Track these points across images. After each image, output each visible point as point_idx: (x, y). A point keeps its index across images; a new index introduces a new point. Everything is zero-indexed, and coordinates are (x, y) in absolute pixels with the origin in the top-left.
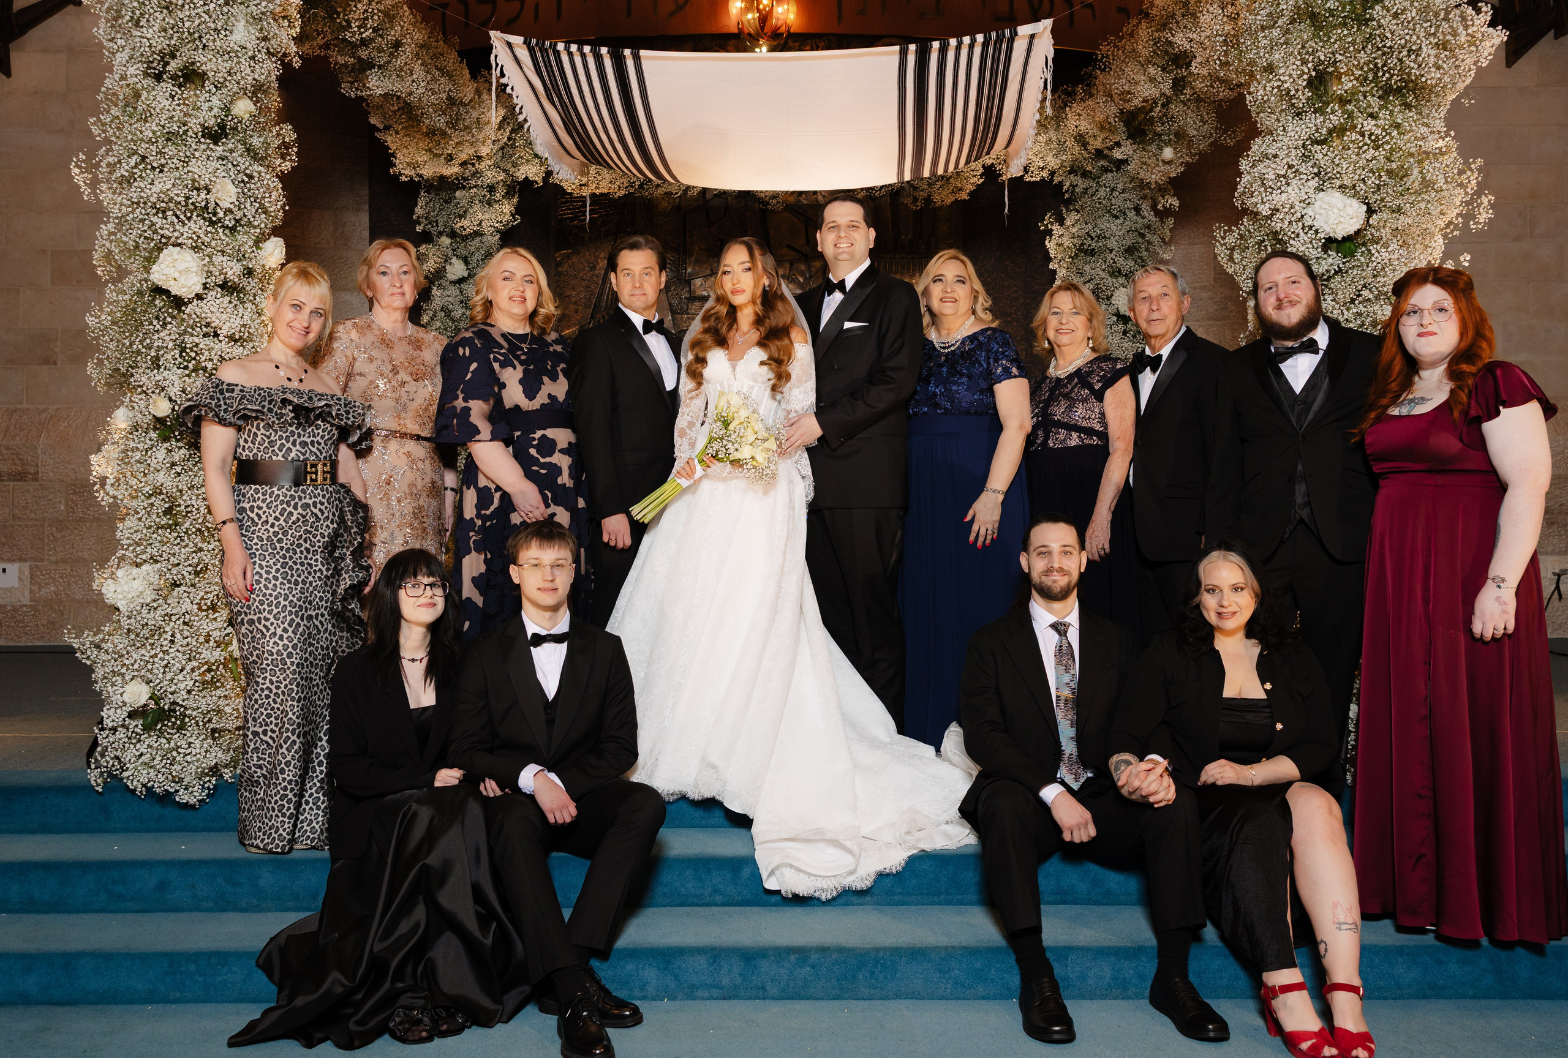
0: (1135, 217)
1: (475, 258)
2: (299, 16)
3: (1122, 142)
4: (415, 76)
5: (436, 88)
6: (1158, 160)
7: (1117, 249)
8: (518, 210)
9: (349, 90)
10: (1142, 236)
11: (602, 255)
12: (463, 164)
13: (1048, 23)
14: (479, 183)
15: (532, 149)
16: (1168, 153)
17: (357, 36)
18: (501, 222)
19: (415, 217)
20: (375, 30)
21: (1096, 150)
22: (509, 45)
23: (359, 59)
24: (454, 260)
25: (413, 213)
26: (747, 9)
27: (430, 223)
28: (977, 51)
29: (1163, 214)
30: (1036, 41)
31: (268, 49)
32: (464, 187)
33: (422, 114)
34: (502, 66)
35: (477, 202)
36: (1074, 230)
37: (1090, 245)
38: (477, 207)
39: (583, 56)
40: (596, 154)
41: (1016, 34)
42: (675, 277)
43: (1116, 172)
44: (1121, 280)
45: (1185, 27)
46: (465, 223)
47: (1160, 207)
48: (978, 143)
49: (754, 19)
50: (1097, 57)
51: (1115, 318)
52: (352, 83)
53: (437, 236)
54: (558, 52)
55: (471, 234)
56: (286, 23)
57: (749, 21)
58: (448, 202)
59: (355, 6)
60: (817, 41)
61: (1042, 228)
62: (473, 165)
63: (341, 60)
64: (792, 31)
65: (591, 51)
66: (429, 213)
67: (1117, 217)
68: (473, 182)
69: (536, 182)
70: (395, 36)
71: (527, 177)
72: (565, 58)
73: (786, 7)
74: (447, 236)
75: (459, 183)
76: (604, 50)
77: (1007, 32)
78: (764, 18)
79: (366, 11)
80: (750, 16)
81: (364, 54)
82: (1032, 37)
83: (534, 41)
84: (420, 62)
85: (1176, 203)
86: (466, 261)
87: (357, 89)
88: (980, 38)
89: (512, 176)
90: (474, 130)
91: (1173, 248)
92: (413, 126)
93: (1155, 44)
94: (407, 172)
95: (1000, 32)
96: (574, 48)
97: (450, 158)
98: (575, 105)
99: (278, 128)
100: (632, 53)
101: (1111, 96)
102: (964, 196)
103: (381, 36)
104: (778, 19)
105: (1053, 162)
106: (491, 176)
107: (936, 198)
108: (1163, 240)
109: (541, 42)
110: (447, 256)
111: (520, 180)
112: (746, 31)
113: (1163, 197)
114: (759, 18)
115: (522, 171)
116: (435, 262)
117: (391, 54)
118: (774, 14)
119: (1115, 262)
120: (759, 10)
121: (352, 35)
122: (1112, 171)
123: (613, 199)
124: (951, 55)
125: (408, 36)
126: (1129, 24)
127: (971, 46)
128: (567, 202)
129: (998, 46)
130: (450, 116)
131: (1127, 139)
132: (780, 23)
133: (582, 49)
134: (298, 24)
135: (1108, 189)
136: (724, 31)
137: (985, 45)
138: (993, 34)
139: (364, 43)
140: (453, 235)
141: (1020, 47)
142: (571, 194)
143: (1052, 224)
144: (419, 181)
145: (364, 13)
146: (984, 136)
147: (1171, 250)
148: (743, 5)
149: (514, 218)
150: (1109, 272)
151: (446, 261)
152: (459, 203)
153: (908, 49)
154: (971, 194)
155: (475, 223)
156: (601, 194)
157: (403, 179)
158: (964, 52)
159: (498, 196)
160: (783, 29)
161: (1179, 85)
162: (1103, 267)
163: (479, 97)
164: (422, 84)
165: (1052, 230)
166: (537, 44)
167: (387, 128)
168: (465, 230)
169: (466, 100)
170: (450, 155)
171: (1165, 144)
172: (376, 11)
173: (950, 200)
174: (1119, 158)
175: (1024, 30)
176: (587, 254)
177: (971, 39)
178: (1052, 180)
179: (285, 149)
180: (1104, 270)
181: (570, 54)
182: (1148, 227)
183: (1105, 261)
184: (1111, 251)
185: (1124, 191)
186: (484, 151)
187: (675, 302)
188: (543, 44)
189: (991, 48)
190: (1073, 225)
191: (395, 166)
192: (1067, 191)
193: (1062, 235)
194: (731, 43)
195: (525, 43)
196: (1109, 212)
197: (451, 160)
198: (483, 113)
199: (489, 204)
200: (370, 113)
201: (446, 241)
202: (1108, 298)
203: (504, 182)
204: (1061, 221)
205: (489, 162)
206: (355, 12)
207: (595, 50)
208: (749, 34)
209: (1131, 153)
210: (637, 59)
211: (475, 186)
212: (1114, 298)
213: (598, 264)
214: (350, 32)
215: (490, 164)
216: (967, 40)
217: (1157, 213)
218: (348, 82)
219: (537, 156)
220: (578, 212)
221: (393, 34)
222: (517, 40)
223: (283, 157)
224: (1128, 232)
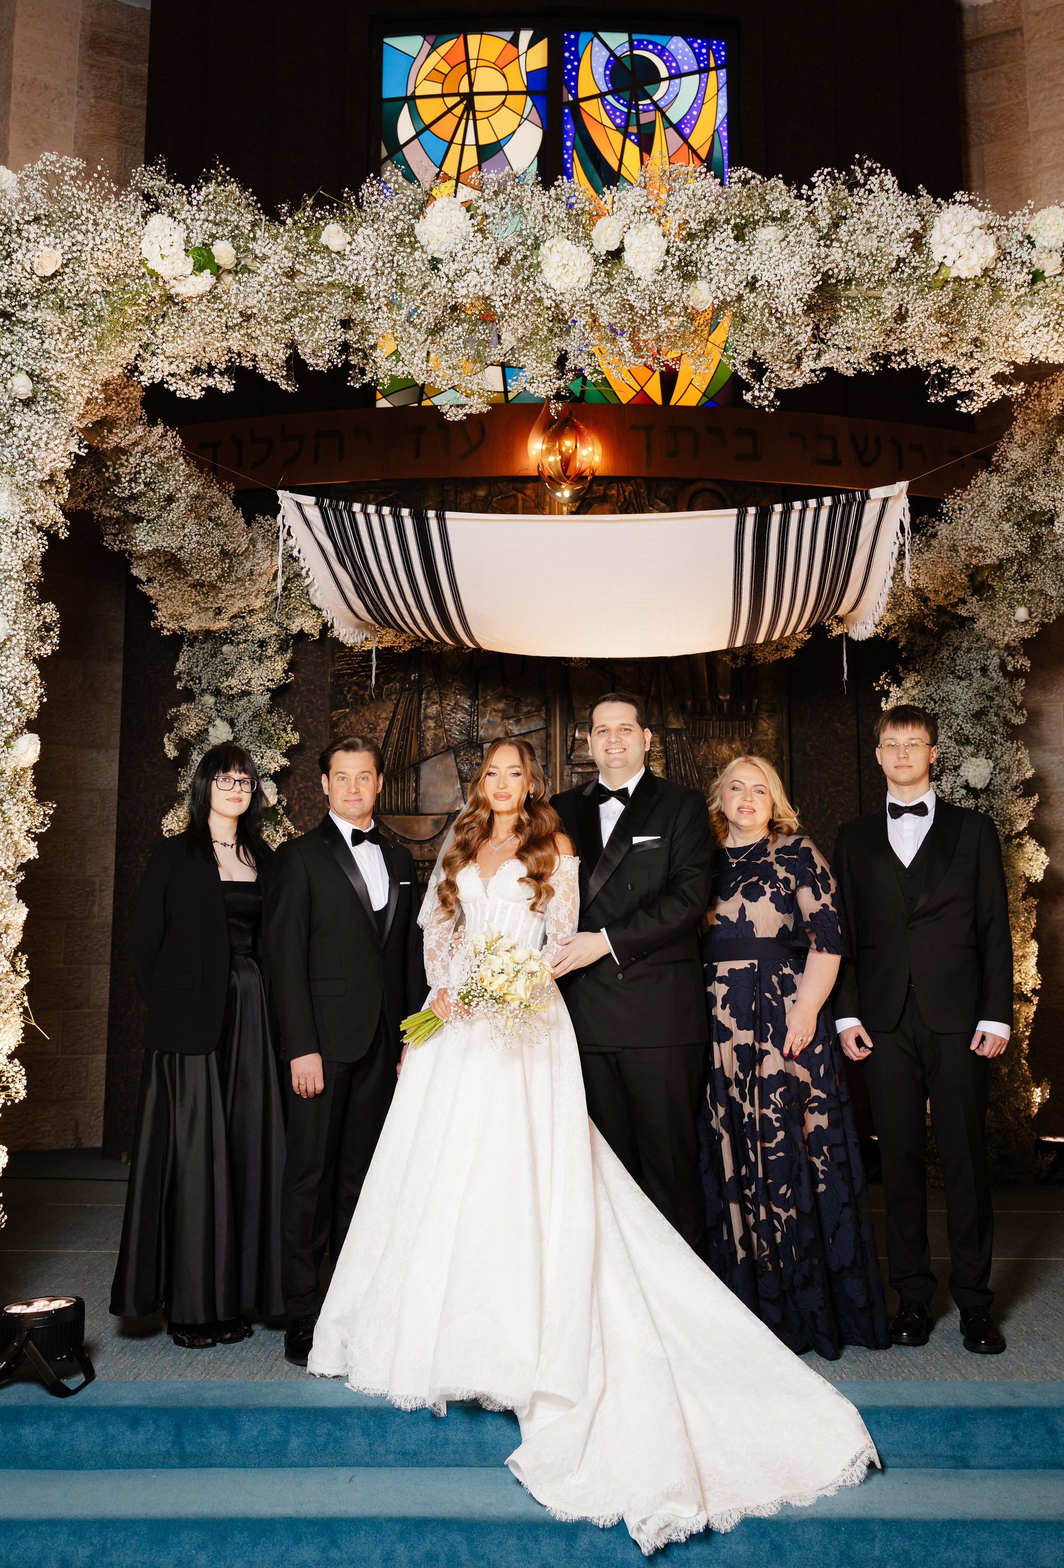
0: (983, 679)
1: (241, 720)
2: (68, 481)
3: (968, 598)
4: (187, 530)
5: (208, 541)
6: (1010, 620)
7: (963, 714)
8: (292, 666)
9: (112, 543)
10: (991, 699)
11: (384, 715)
12: (234, 617)
13: (903, 485)
14: (250, 638)
15: (309, 600)
16: (1021, 613)
17: (127, 492)
18: (272, 680)
19: (175, 673)
20: (146, 484)
21: (939, 606)
22: (299, 505)
23: (126, 512)
24: (218, 722)
25: (174, 668)
26: (549, 451)
27: (192, 680)
28: (824, 514)
29: (1012, 676)
30: (890, 503)
31: (33, 522)
32: (232, 642)
33: (192, 568)
34: (290, 527)
35: (247, 658)
36: (914, 692)
37: (932, 710)
38: (246, 663)
39: (381, 517)
40: (389, 619)
41: (868, 497)
42: (465, 740)
43: (960, 628)
44: (970, 749)
45: (1048, 485)
46: (233, 682)
47: (1010, 668)
48: (820, 610)
49: (556, 462)
50: (942, 510)
51: (964, 792)
52: (116, 535)
53: (200, 694)
54: (354, 513)
55: (237, 695)
56: (54, 490)
57: (550, 464)
58: (214, 656)
59: (127, 460)
60: (624, 485)
61: (877, 689)
62: (243, 618)
63: (106, 512)
64: (597, 474)
65: (391, 513)
66: (191, 668)
67: (961, 678)
68: (243, 637)
69: (312, 635)
70: (168, 490)
71: (302, 630)
72: (360, 519)
73: (590, 449)
74: (212, 694)
75: (227, 638)
76: (405, 512)
77: (858, 495)
78: (566, 462)
79: (138, 464)
80: (551, 459)
81: (132, 509)
82: (886, 500)
83: (327, 502)
84: (193, 515)
85: (1028, 664)
86: (232, 724)
87: (121, 542)
88: (828, 501)
89: (286, 629)
90: (247, 584)
91: (1025, 712)
92: (179, 579)
93: (1010, 500)
94: (169, 626)
95: (850, 495)
96: (371, 509)
97: (219, 611)
98: (369, 569)
99: (38, 607)
100: (436, 516)
101: (957, 551)
102: (790, 654)
103: (153, 490)
104: (582, 462)
105: (889, 619)
106: (263, 630)
107: (759, 655)
108: (1014, 703)
109: (334, 502)
110: (210, 718)
111: (295, 632)
112: (546, 474)
113: (1013, 657)
114: (561, 460)
115: (296, 624)
116: (197, 725)
117: (163, 508)
118: (578, 457)
119: (961, 729)
120: (561, 452)
121: (122, 491)
122: (954, 628)
123: (399, 654)
124: (794, 517)
125: (183, 491)
126: (977, 476)
127: (817, 510)
128: (343, 657)
129: (847, 509)
130: (223, 569)
131: (972, 595)
132: (583, 468)
133: (380, 511)
134: (66, 490)
135: (951, 648)
136: (523, 473)
137: (833, 509)
138: (843, 497)
139: (134, 498)
140: (217, 693)
141: (871, 510)
142: (352, 648)
143: (889, 684)
144: (182, 634)
145: (136, 467)
146: (828, 602)
147: (1024, 715)
148: (544, 448)
149: (287, 675)
150: (956, 740)
151: (209, 722)
152: (226, 659)
153: (747, 512)
154: (797, 651)
155: (244, 682)
156: (384, 649)
157: (165, 633)
158: (809, 515)
159: (270, 652)
160: (587, 473)
161: (1036, 543)
162: (950, 734)
163: (254, 546)
164: (195, 539)
165: (888, 692)
166: (330, 505)
167: (150, 580)
168: (232, 689)
169: (241, 550)
170: (218, 608)
171: (1018, 602)
172: (149, 465)
173: (771, 659)
174: (965, 615)
175: (877, 493)
176: (367, 714)
177: (818, 503)
178: (887, 636)
179: (46, 631)
180: (950, 738)
181: (367, 516)
182: (997, 689)
183: (951, 727)
184: (957, 716)
185: (969, 650)
186: (258, 604)
187: (465, 768)
188: (337, 505)
189: (840, 510)
190: (913, 687)
191: (156, 618)
192: (903, 649)
193: (901, 697)
194: (530, 486)
195: (316, 504)
196: (953, 673)
197: (219, 614)
198: (258, 564)
199: (260, 660)
200: (132, 564)
201: (209, 700)
202: (957, 768)
203: (279, 636)
204: (898, 682)
205: (261, 616)
206: (127, 467)
207: (396, 511)
208: (550, 477)
209: (977, 610)
210: (441, 520)
211: (245, 641)
212: (962, 768)
213: (378, 725)
214: (119, 488)
215: (263, 617)
216: (813, 503)
217: (1006, 673)
218: (112, 534)
219: (314, 607)
220: (358, 667)
221: (165, 490)
222: (308, 501)
223: (42, 639)
224: (976, 695)
